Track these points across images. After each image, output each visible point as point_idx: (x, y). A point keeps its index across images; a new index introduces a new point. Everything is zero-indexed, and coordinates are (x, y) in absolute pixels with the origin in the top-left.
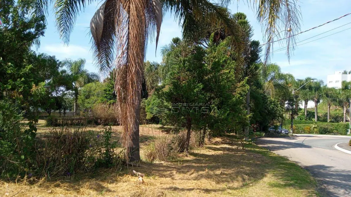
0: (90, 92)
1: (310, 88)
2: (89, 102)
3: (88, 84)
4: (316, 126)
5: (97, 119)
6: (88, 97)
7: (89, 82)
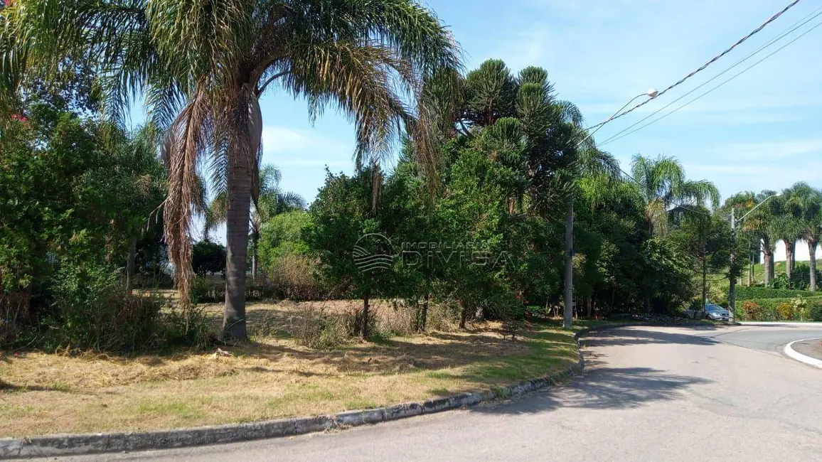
0: (280, 231)
1: (796, 211)
2: (277, 254)
3: (277, 217)
4: (805, 302)
5: (286, 286)
6: (275, 244)
7: (279, 211)
